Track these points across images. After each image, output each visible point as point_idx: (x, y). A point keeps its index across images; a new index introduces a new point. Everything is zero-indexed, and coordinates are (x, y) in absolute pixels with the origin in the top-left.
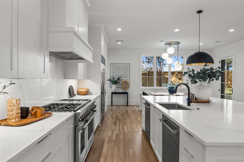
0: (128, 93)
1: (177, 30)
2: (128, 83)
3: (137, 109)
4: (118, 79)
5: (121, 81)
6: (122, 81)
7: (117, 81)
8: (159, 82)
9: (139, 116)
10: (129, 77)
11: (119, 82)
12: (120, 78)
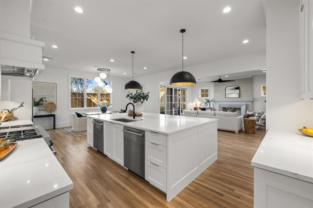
0: (55, 115)
1: (112, 61)
2: (54, 104)
3: (69, 131)
4: (40, 101)
5: (44, 102)
6: (47, 103)
7: (39, 102)
8: (82, 102)
9: (76, 136)
10: (55, 97)
11: (43, 104)
12: (44, 100)
